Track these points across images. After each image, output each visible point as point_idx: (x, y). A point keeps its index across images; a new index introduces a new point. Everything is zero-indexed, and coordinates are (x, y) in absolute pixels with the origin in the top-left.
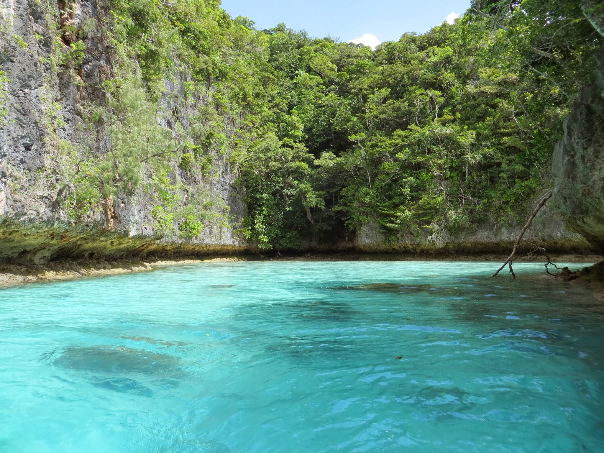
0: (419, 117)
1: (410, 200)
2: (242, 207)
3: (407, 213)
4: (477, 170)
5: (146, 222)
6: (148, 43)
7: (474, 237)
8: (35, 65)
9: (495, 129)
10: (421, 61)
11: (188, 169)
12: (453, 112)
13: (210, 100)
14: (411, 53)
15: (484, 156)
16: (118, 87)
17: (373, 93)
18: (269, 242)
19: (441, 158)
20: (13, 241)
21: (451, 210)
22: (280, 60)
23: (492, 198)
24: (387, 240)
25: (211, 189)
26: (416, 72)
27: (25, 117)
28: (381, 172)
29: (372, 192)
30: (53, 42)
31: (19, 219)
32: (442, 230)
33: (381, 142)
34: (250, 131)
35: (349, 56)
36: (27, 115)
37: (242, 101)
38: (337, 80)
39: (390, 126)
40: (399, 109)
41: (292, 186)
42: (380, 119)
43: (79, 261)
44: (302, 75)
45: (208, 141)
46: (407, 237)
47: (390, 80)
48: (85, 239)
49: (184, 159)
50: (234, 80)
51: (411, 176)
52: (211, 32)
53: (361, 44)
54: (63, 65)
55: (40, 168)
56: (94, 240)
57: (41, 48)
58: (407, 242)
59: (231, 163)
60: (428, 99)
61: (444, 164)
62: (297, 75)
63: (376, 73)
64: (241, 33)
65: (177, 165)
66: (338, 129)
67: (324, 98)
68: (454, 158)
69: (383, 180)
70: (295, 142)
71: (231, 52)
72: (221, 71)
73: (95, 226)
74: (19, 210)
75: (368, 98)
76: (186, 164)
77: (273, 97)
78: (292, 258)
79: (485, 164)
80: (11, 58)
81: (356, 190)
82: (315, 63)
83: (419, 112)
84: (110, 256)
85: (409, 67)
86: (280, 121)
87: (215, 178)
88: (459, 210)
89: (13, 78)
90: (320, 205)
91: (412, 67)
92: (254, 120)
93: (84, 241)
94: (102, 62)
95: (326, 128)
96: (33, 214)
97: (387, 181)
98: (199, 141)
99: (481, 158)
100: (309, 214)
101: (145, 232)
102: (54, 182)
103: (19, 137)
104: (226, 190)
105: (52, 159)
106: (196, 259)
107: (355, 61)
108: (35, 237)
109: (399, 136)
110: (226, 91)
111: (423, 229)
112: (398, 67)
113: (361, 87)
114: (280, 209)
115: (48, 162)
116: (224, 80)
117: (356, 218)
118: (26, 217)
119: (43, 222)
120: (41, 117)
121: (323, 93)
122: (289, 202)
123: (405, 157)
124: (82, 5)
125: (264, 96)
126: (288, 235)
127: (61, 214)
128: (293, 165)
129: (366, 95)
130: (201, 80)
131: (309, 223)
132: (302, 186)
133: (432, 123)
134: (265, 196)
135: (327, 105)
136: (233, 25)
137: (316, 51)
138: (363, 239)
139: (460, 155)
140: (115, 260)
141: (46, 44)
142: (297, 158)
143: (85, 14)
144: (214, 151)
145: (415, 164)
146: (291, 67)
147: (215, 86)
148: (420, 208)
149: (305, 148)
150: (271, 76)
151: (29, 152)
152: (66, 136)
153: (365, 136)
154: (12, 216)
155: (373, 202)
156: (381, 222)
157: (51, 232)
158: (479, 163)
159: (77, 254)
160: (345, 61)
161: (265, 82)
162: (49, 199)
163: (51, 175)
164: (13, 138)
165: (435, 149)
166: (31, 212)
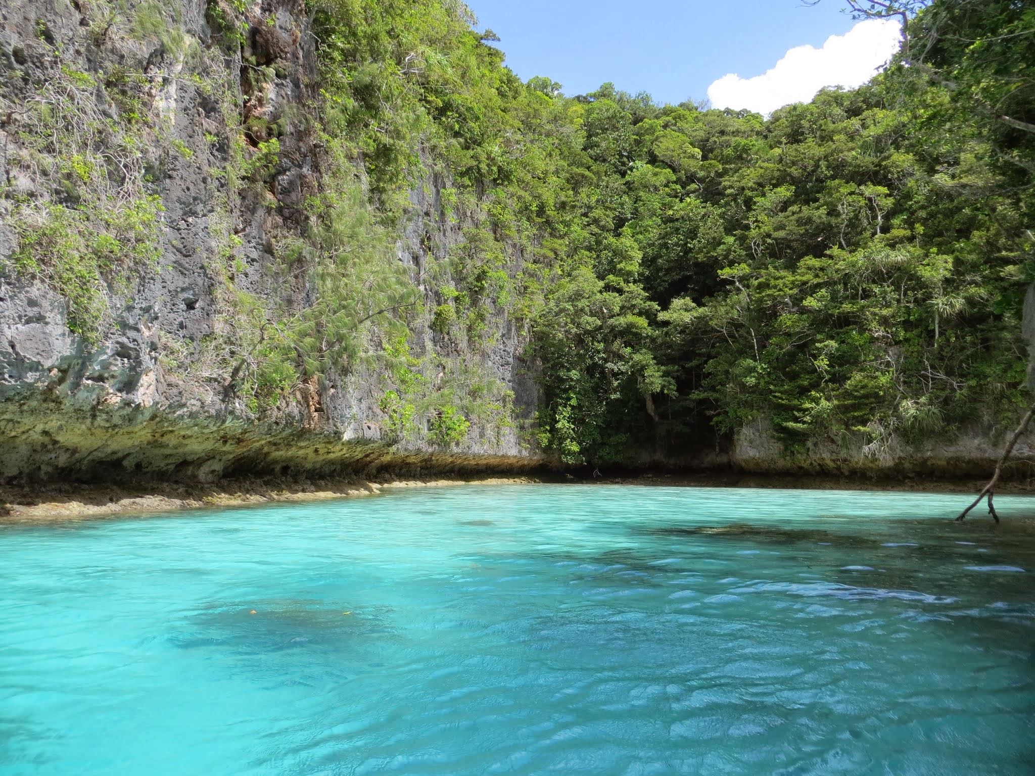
0: (846, 234)
1: (830, 380)
2: (536, 392)
3: (824, 403)
4: (957, 326)
5: (370, 418)
6: (379, 134)
7: (952, 449)
8: (204, 180)
9: (992, 252)
10: (851, 137)
11: (445, 330)
12: (910, 224)
13: (483, 217)
14: (834, 123)
15: (970, 301)
16: (330, 206)
17: (764, 195)
18: (580, 453)
19: (888, 305)
20: (168, 445)
21: (906, 398)
22: (603, 145)
23: (986, 377)
24: (787, 450)
25: (482, 364)
26: (841, 155)
27: (187, 259)
28: (775, 332)
29: (761, 367)
30: (231, 144)
31: (174, 412)
32: (890, 434)
33: (776, 279)
34: (550, 265)
35: (722, 133)
36: (190, 256)
37: (538, 216)
38: (701, 174)
39: (794, 250)
40: (809, 220)
41: (621, 357)
42: (775, 239)
43: (266, 479)
44: (641, 168)
45: (479, 284)
46: (824, 446)
47: (795, 171)
48: (275, 444)
49: (438, 314)
50: (524, 182)
51: (832, 338)
52: (485, 107)
53: (745, 111)
54: (247, 178)
55: (208, 336)
56: (289, 445)
57: (214, 155)
58: (825, 455)
59: (517, 319)
60: (863, 203)
61: (893, 316)
62: (631, 169)
63: (768, 160)
64: (537, 106)
65: (427, 324)
66: (701, 258)
67: (678, 206)
68: (911, 306)
69: (779, 346)
70: (627, 282)
71: (519, 137)
72: (502, 169)
73: (289, 424)
74: (176, 399)
75: (755, 203)
76: (443, 323)
77: (590, 208)
78: (619, 480)
79: (971, 315)
80: (170, 173)
81: (732, 364)
82: (663, 146)
83: (847, 226)
84: (314, 471)
85: (830, 147)
86: (602, 247)
87: (490, 344)
88: (923, 400)
89: (173, 202)
90: (669, 389)
91: (834, 147)
92: (557, 246)
93: (274, 448)
94: (305, 170)
95: (681, 257)
96: (194, 405)
97: (788, 347)
98: (464, 284)
99: (964, 305)
100: (650, 406)
101: (369, 434)
102: (227, 357)
103: (179, 290)
104: (508, 364)
105: (226, 321)
106: (457, 480)
107: (734, 140)
108: (199, 440)
109: (809, 269)
110: (509, 202)
111: (854, 433)
112: (809, 147)
113: (742, 184)
114: (599, 397)
115: (219, 326)
116: (506, 183)
117: (731, 414)
118: (185, 410)
119: (209, 417)
120: (210, 259)
121: (676, 197)
122: (616, 384)
123: (819, 304)
124: (277, 85)
125: (574, 207)
126: (614, 440)
127: (237, 405)
128: (622, 321)
129: (751, 198)
130: (468, 186)
131: (649, 419)
132: (637, 357)
133: (870, 244)
134: (574, 374)
135: (683, 217)
136: (524, 93)
137: (665, 126)
138: (743, 449)
139: (924, 300)
140: (322, 477)
141: (222, 148)
142: (629, 308)
143: (281, 98)
144: (489, 300)
145: (839, 318)
146: (621, 156)
147: (492, 194)
148: (847, 394)
149: (642, 292)
150: (587, 173)
151: (192, 311)
152: (249, 286)
153: (747, 270)
154: (164, 408)
155: (762, 383)
156: (777, 420)
157: (222, 433)
158: (961, 314)
159: (263, 467)
160: (715, 142)
161: (575, 183)
162: (219, 382)
163: (224, 346)
164: (170, 292)
165: (876, 290)
166: (193, 402)
